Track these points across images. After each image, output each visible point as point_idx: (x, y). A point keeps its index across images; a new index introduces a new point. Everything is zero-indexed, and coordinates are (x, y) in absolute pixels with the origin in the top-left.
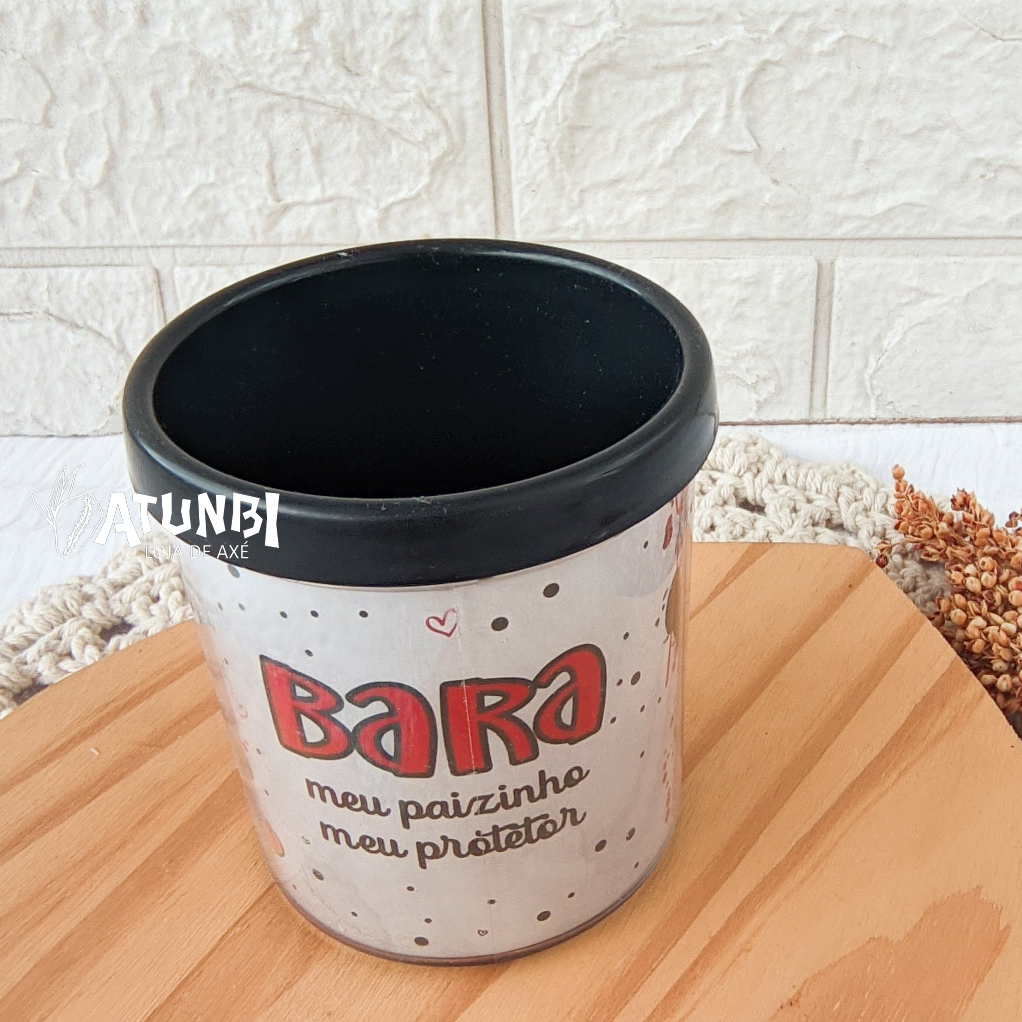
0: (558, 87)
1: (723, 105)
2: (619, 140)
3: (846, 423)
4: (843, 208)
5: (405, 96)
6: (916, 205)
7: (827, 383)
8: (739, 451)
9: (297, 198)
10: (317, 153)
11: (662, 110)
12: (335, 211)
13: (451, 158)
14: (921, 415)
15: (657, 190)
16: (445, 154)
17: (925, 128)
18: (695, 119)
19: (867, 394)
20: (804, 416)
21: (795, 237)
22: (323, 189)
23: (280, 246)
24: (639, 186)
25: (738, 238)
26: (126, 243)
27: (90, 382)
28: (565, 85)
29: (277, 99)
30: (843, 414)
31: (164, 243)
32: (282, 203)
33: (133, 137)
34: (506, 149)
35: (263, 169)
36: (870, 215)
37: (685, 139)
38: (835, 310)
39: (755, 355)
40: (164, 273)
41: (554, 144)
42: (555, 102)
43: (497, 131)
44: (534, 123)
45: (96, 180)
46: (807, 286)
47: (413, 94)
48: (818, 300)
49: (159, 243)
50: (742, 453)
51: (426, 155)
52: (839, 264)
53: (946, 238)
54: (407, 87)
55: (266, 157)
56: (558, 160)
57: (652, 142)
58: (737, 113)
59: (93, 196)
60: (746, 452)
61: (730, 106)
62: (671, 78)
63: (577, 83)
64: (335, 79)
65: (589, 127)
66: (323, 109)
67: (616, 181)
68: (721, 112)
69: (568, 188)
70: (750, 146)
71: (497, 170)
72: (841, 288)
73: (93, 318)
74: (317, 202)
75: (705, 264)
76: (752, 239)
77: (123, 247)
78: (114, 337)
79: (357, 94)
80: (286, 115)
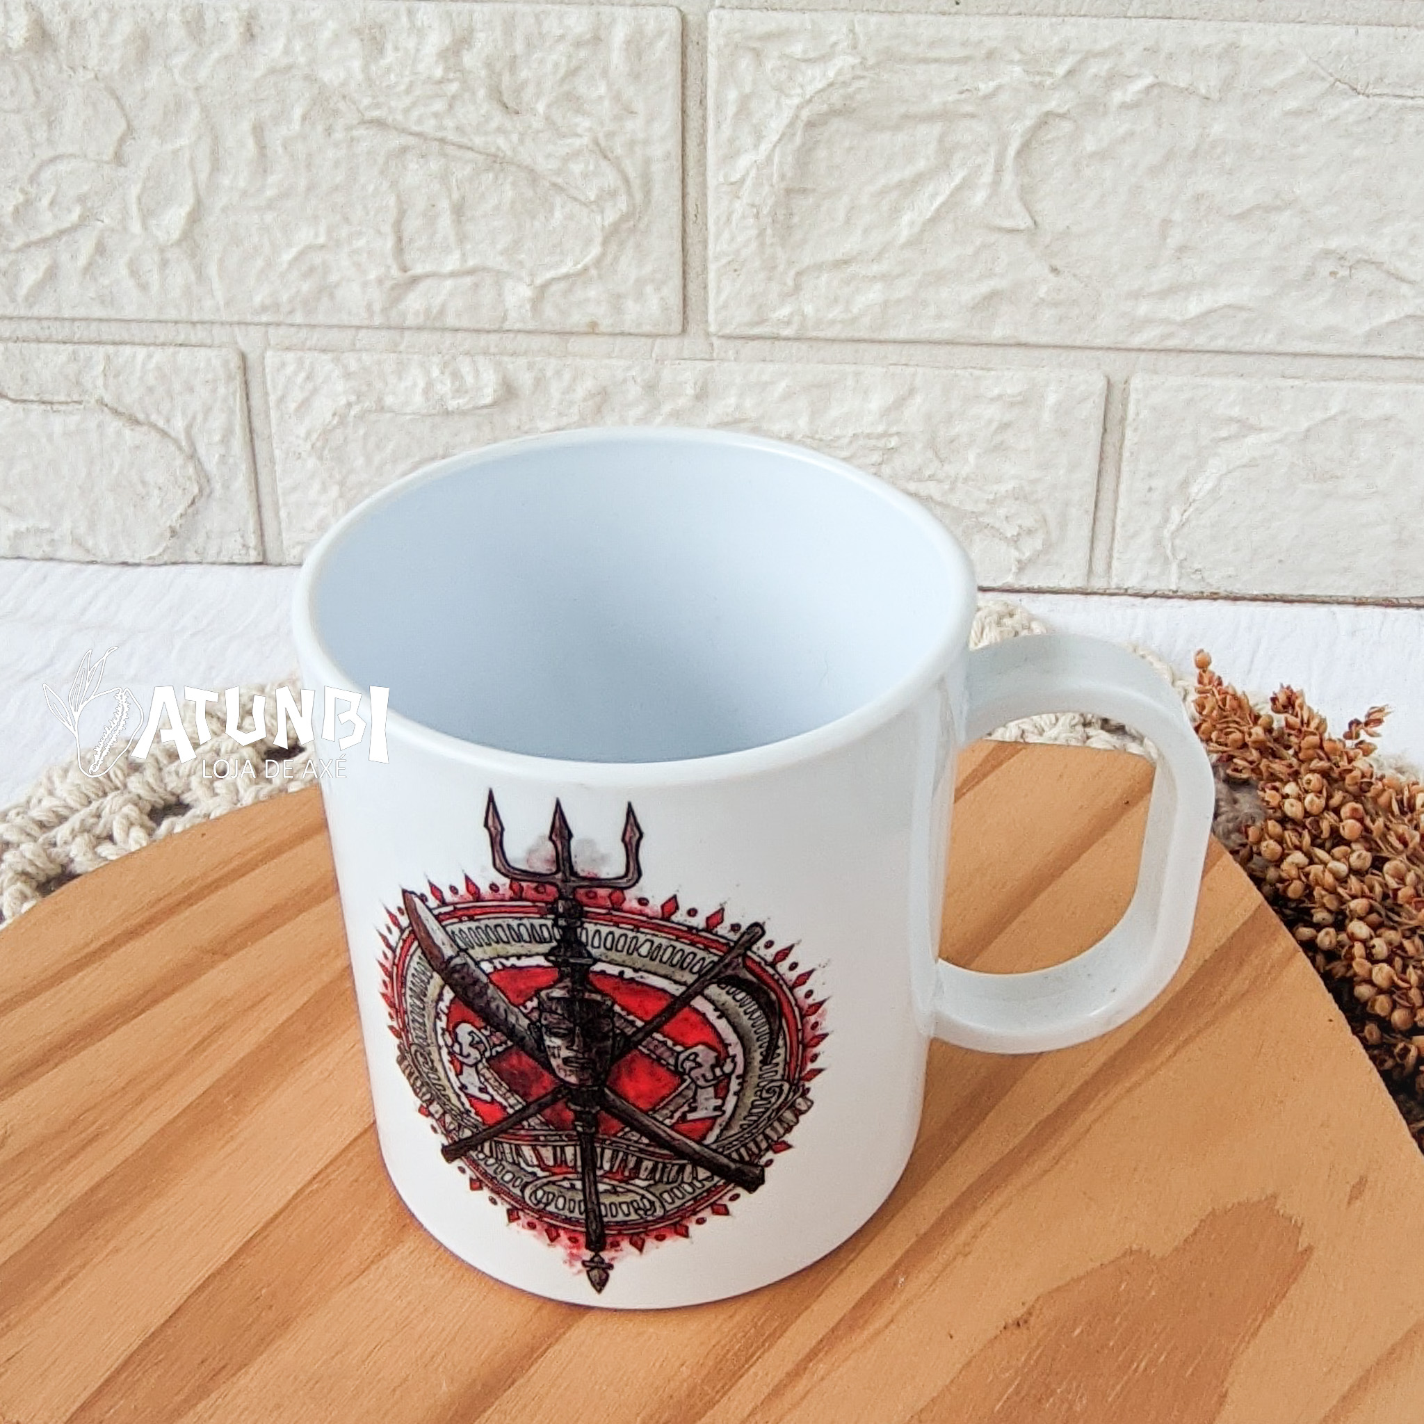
0: (775, 138)
1: (989, 169)
2: (852, 210)
3: (1136, 595)
4: (1143, 309)
5: (577, 142)
6: (1241, 308)
7: (1113, 539)
8: (990, 624)
9: (429, 268)
10: (459, 211)
11: (909, 172)
12: (476, 285)
13: (632, 223)
14: (1238, 588)
15: (898, 276)
16: (624, 218)
17: (1258, 206)
18: (953, 185)
19: (1166, 558)
20: (1080, 583)
21: (1078, 343)
22: (464, 255)
23: (402, 329)
24: (875, 268)
25: (1001, 342)
26: (207, 318)
27: (148, 494)
28: (783, 135)
29: (411, 141)
30: (1133, 582)
31: (256, 319)
32: (409, 273)
33: (226, 181)
34: (702, 214)
35: (387, 229)
36: (1178, 318)
37: (938, 210)
38: (1127, 443)
39: (1016, 499)
40: (252, 357)
41: (765, 211)
42: (769, 159)
43: (692, 190)
44: (742, 180)
45: (176, 235)
46: (1091, 410)
47: (586, 140)
48: (1105, 430)
49: (249, 318)
50: (994, 625)
51: (599, 218)
52: (1136, 383)
53: (1279, 354)
54: (579, 130)
55: (392, 214)
56: (769, 231)
57: (896, 212)
58: (1008, 178)
59: (169, 255)
60: (999, 624)
61: (998, 170)
62: (923, 130)
63: (799, 133)
64: (488, 118)
65: (814, 190)
66: (470, 155)
67: (845, 262)
68: (986, 177)
69: (781, 268)
70: (1023, 222)
71: (689, 241)
72: (1138, 414)
73: (159, 412)
74: (453, 274)
75: (956, 375)
76: (1019, 345)
77: (202, 323)
78: (182, 437)
79: (515, 138)
80: (422, 161)
